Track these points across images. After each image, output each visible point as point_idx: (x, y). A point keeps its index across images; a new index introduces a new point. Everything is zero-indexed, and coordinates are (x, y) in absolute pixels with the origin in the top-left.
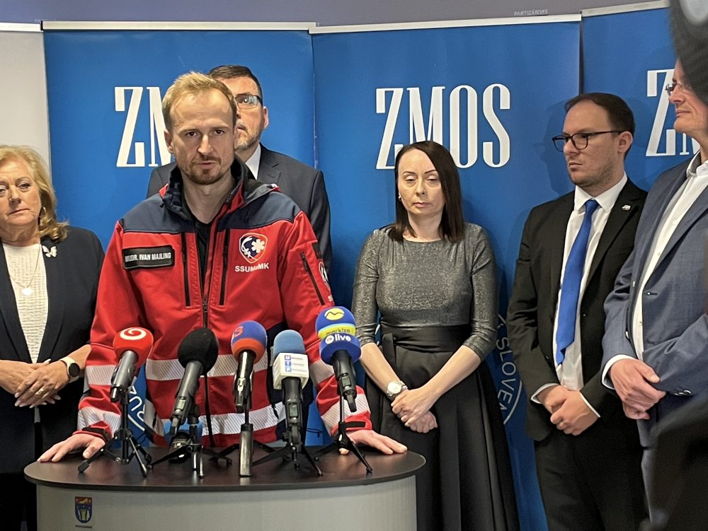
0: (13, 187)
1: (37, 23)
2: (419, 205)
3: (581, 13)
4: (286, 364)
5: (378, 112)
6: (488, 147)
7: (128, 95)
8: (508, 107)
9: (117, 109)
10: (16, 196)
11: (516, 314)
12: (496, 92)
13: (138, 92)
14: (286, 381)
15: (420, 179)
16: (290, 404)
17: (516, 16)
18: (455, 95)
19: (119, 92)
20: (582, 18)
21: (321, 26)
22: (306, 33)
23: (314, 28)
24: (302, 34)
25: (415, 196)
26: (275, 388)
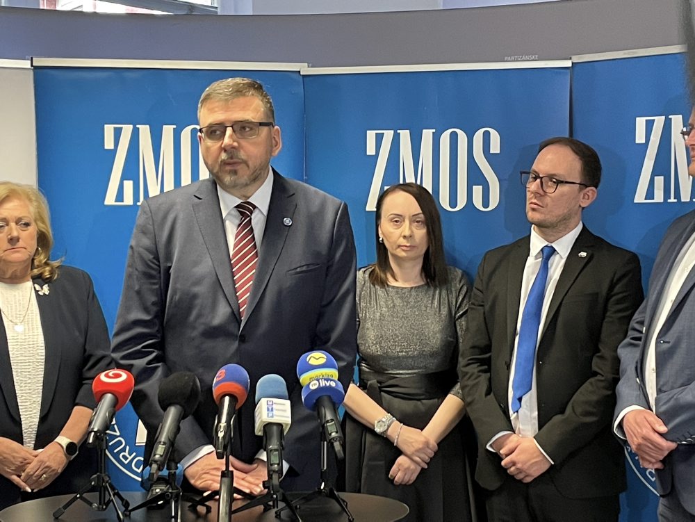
0: (13, 225)
1: (28, 60)
2: (405, 248)
3: (570, 59)
4: (268, 410)
5: (368, 154)
6: (478, 190)
7: (118, 133)
8: (498, 151)
9: (107, 147)
10: (15, 234)
11: (469, 360)
12: (487, 136)
13: (127, 130)
14: (268, 426)
15: (407, 222)
16: (271, 451)
17: (507, 61)
18: (445, 138)
19: (109, 130)
20: (573, 63)
21: (312, 67)
22: (298, 74)
23: (305, 69)
24: (293, 75)
25: (402, 239)
26: (256, 434)
